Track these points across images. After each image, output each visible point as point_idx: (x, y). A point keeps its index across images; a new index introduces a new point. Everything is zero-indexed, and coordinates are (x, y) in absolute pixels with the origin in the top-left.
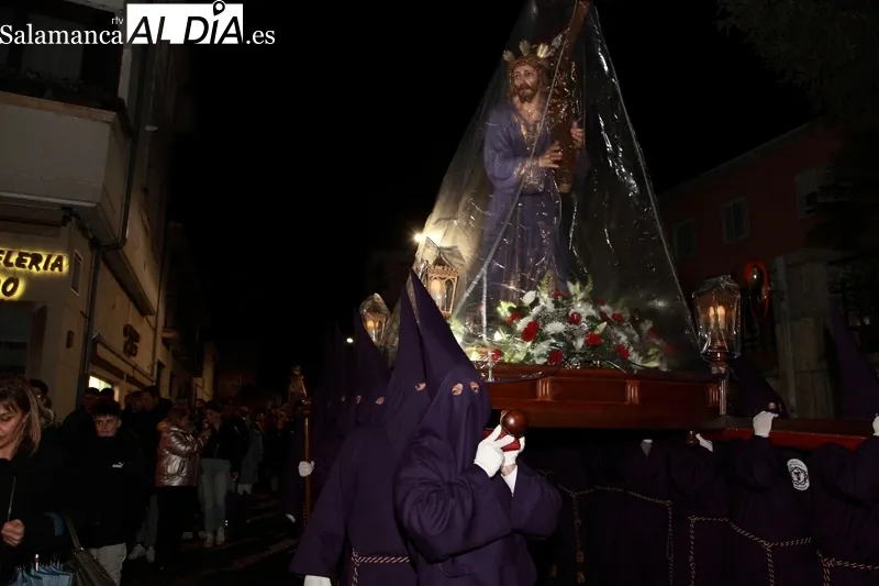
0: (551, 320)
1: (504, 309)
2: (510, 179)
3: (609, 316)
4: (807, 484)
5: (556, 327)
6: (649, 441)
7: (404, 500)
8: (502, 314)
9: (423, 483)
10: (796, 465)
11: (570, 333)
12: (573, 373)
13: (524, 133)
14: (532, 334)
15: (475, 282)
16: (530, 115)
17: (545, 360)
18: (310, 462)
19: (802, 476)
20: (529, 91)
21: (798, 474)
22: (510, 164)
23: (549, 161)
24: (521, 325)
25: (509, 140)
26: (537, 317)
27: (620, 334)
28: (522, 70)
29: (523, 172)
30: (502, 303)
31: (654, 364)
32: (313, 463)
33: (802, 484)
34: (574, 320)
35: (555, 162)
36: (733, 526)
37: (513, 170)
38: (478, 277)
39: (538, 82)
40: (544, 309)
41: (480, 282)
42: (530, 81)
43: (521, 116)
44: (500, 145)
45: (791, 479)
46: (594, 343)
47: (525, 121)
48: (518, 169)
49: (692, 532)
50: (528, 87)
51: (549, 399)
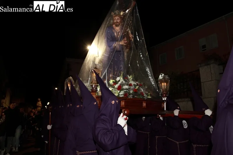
0: (124, 85)
1: (111, 82)
2: (112, 47)
3: (139, 84)
4: (187, 127)
5: (126, 87)
6: (144, 117)
7: (98, 134)
8: (111, 83)
9: (104, 129)
10: (184, 122)
11: (129, 89)
12: (130, 99)
13: (116, 35)
14: (120, 88)
15: (104, 74)
16: (117, 30)
17: (123, 96)
18: (51, 125)
19: (186, 125)
20: (118, 24)
21: (185, 124)
22: (112, 43)
23: (123, 43)
24: (116, 86)
25: (111, 36)
26: (121, 84)
27: (142, 89)
28: (117, 18)
29: (115, 45)
30: (111, 80)
31: (150, 97)
32: (52, 125)
33: (186, 126)
34: (130, 85)
35: (125, 43)
36: (168, 138)
37: (113, 44)
38: (105, 72)
39: (120, 21)
40: (122, 82)
41: (105, 74)
42: (119, 21)
43: (115, 30)
44: (109, 38)
45: (183, 125)
46: (136, 91)
47: (116, 31)
48: (114, 44)
49: (156, 140)
50: (118, 23)
51: (124, 106)
